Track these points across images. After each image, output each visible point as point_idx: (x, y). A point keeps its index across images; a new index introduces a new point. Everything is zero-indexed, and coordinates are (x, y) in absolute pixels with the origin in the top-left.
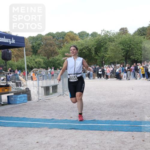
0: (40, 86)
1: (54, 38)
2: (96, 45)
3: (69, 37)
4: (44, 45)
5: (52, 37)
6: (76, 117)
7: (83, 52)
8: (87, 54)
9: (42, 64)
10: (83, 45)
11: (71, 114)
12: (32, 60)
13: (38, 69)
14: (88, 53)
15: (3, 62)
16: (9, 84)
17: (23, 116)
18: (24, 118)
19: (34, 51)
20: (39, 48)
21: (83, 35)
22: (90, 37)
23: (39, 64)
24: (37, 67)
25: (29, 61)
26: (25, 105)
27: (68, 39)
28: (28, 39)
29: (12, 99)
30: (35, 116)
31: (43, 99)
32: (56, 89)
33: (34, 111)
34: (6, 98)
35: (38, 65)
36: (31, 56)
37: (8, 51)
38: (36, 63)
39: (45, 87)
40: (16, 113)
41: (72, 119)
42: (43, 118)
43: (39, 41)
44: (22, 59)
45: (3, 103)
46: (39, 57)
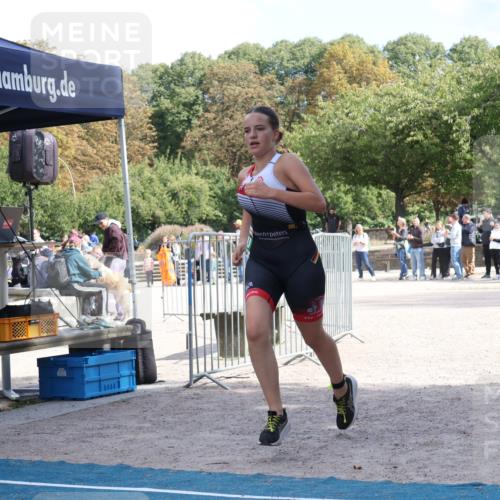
0: (199, 311)
1: (262, 73)
2: (479, 106)
3: (338, 68)
4: (215, 108)
5: (252, 67)
6: (380, 469)
7: (409, 139)
8: (434, 150)
9: (203, 203)
10: (410, 107)
11: (352, 451)
12: (157, 183)
13: (185, 230)
14: (436, 145)
15: (15, 195)
16: (45, 299)
17: (119, 461)
18: (122, 468)
19: (164, 138)
20: (189, 121)
21: (414, 55)
22: (450, 62)
23: (190, 203)
24: (179, 217)
25: (142, 188)
26: (124, 405)
27: (336, 77)
28: (135, 78)
29: (62, 373)
30: (176, 460)
31: (213, 376)
32: (277, 327)
33: (168, 433)
34: (34, 372)
35: (185, 207)
36: (151, 165)
37: (42, 137)
38: (174, 196)
39: (222, 315)
40: (84, 445)
41: (359, 477)
42: (215, 469)
43: (191, 90)
44: (104, 178)
45: (15, 396)
46: (189, 167)
